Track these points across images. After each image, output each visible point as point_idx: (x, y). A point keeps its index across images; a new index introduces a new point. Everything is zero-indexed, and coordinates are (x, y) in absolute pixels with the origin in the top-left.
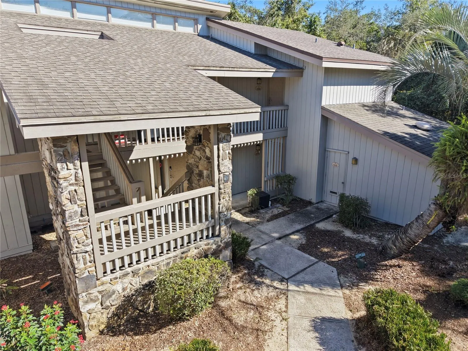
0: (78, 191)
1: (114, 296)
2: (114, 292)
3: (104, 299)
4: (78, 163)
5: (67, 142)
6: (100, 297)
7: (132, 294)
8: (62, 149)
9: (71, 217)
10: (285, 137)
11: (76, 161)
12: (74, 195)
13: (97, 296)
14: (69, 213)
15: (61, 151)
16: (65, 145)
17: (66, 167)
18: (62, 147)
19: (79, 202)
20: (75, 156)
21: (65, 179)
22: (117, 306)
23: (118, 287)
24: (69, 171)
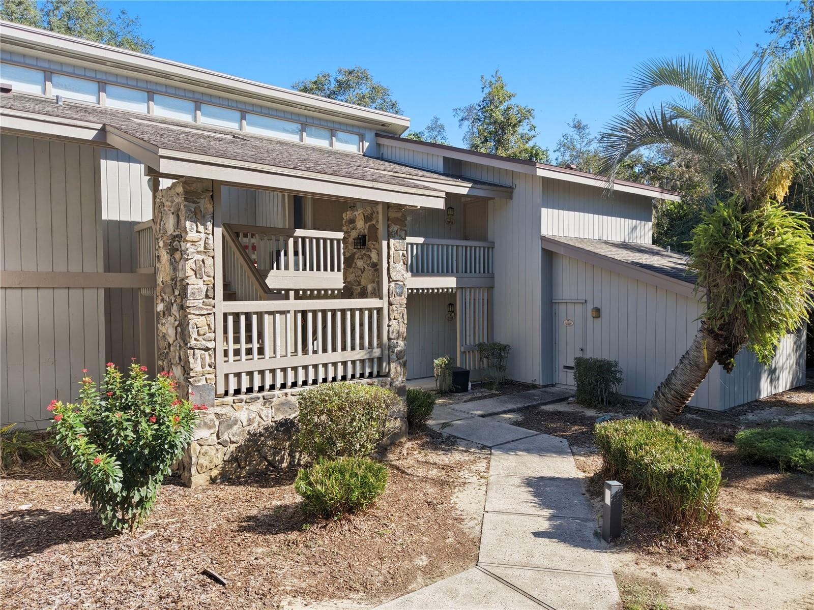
0: (206, 262)
1: (235, 428)
2: (235, 422)
3: (222, 429)
4: (210, 225)
5: (200, 198)
6: (217, 423)
7: (260, 432)
8: (194, 205)
9: (194, 293)
10: (491, 288)
11: (209, 223)
12: (201, 266)
13: (213, 420)
14: (192, 289)
15: (192, 207)
16: (198, 200)
17: (195, 229)
18: (194, 202)
19: (205, 278)
20: (208, 216)
21: (193, 242)
22: (239, 445)
23: (243, 415)
24: (198, 234)
